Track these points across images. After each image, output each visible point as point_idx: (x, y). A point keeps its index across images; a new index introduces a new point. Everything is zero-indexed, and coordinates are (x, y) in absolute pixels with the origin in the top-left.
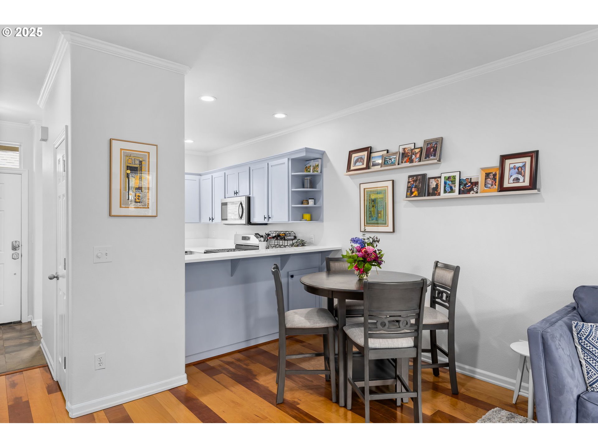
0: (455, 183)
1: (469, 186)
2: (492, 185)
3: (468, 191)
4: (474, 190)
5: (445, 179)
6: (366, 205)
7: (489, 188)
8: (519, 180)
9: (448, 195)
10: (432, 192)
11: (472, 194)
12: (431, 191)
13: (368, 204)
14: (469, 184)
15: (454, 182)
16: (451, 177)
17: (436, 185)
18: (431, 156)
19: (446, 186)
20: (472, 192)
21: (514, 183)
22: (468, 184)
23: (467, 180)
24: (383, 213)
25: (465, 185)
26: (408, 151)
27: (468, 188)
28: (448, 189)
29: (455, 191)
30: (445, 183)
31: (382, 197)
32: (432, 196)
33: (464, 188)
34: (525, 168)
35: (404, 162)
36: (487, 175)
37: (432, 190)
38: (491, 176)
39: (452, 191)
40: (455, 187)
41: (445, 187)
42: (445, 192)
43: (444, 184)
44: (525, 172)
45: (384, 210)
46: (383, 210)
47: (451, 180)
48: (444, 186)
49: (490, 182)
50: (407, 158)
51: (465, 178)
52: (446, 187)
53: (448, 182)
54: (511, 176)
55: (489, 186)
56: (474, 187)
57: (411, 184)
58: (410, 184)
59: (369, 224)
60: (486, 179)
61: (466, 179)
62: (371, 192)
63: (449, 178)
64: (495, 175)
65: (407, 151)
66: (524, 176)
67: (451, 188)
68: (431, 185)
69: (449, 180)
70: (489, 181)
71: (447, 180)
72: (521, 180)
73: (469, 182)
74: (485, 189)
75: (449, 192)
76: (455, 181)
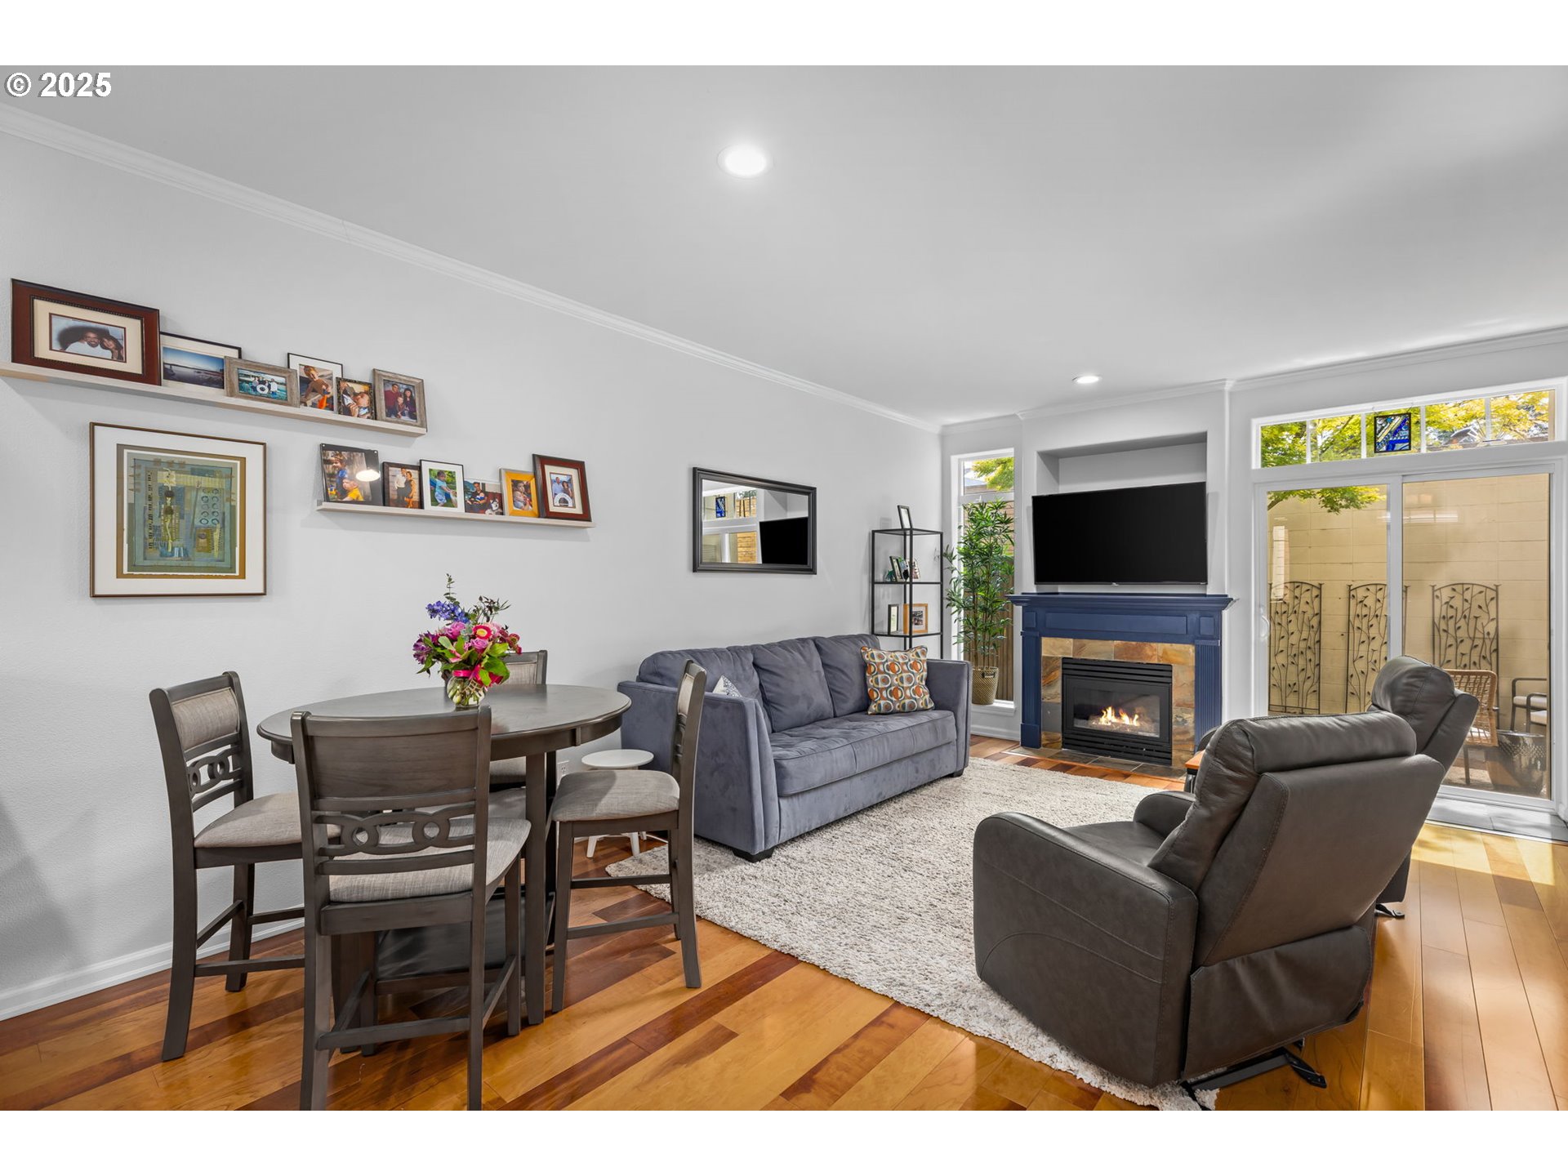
0: (455, 488)
1: (481, 499)
2: (525, 505)
3: (483, 508)
4: (492, 508)
5: (430, 474)
6: (131, 507)
7: (521, 508)
8: (567, 502)
9: (440, 510)
10: (396, 497)
11: (488, 515)
12: (393, 495)
13: (142, 502)
14: (482, 495)
15: (452, 484)
16: (446, 473)
17: (405, 483)
18: (403, 414)
19: (435, 491)
20: (489, 511)
21: (561, 506)
22: (479, 494)
23: (476, 485)
24: (222, 538)
25: (475, 494)
26: (320, 379)
27: (481, 502)
28: (440, 497)
29: (456, 504)
30: (433, 484)
31: (217, 486)
32: (397, 506)
33: (471, 501)
34: (572, 485)
35: (309, 403)
36: (515, 484)
37: (396, 493)
38: (522, 489)
39: (449, 503)
40: (456, 496)
41: (433, 492)
42: (434, 502)
43: (431, 485)
44: (572, 491)
45: (223, 527)
46: (219, 526)
47: (446, 479)
48: (431, 490)
49: (522, 498)
50: (319, 397)
51: (472, 482)
52: (436, 493)
53: (439, 483)
54: (556, 494)
55: (522, 504)
56: (491, 501)
57: (335, 467)
58: (331, 466)
59: (143, 568)
60: (513, 491)
61: (475, 483)
62: (157, 462)
63: (440, 474)
64: (527, 487)
65: (317, 378)
66: (572, 497)
67: (447, 496)
68: (393, 482)
69: (442, 478)
70: (520, 496)
71: (436, 477)
72: (570, 505)
73: (482, 491)
74: (515, 508)
75: (444, 505)
76: (454, 483)
